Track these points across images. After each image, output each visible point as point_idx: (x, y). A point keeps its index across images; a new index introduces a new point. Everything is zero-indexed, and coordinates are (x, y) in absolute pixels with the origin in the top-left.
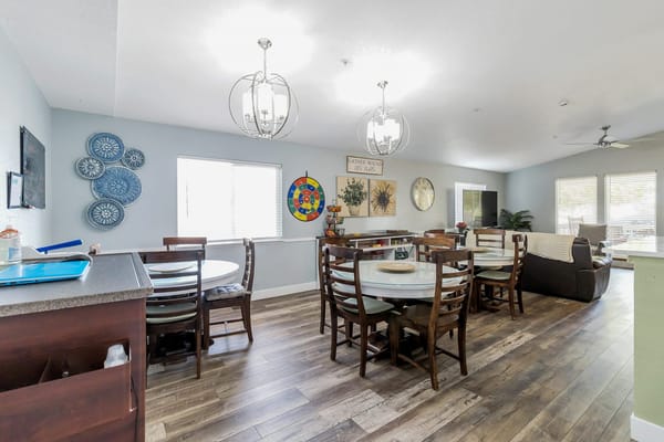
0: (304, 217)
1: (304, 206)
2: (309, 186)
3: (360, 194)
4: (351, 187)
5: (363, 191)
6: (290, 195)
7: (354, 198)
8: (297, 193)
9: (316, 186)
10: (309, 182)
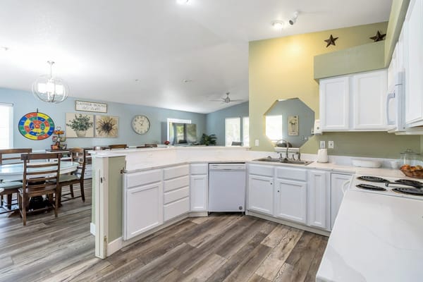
0: (35, 138)
1: (35, 130)
2: (40, 118)
3: (87, 124)
4: (78, 119)
5: (89, 122)
6: (21, 123)
7: (81, 126)
8: (28, 123)
9: (46, 118)
10: (39, 115)
